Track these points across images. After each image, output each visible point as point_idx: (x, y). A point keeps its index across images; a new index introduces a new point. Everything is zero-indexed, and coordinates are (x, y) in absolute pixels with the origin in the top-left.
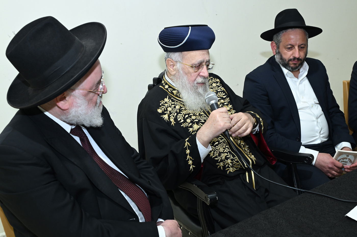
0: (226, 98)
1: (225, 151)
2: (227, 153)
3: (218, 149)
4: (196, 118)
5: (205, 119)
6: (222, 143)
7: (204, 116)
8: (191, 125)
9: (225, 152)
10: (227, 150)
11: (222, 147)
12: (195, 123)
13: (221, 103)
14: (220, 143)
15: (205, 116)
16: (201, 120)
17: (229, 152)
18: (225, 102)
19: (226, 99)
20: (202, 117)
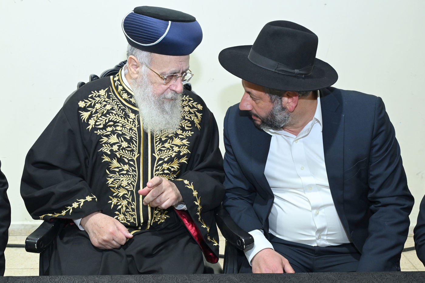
0: (188, 130)
1: (127, 187)
2: (128, 191)
3: (121, 180)
4: (122, 130)
5: (133, 136)
6: (130, 175)
7: (134, 133)
8: (110, 134)
9: (127, 189)
10: (130, 188)
11: (127, 181)
12: (116, 134)
13: (175, 133)
14: (128, 175)
15: (137, 133)
16: (126, 135)
17: (132, 191)
18: (183, 134)
19: (187, 132)
20: (131, 133)
